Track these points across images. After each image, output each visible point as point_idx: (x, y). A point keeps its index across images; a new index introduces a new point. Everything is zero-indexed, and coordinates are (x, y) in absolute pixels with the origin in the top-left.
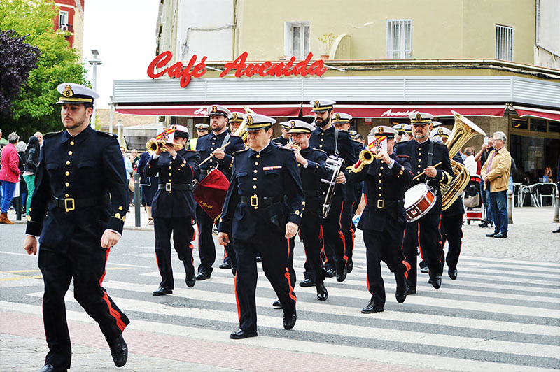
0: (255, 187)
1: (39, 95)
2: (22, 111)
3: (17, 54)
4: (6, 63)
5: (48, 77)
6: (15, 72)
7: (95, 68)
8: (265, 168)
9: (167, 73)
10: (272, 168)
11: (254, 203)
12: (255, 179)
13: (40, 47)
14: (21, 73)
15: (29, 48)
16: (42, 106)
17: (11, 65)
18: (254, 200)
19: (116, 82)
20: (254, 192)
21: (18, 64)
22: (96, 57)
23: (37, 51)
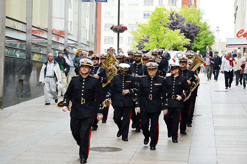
0: (151, 91)
1: (199, 41)
2: (194, 46)
3: (193, 29)
4: (190, 32)
5: (202, 35)
6: (193, 34)
7: (218, 32)
8: (155, 84)
9: (242, 36)
10: (158, 84)
11: (150, 97)
12: (151, 88)
13: (200, 26)
14: (195, 34)
15: (197, 27)
16: (200, 45)
17: (192, 32)
18: (151, 96)
19: (227, 39)
20: (151, 93)
21: (194, 32)
22: (218, 29)
23: (199, 27)
